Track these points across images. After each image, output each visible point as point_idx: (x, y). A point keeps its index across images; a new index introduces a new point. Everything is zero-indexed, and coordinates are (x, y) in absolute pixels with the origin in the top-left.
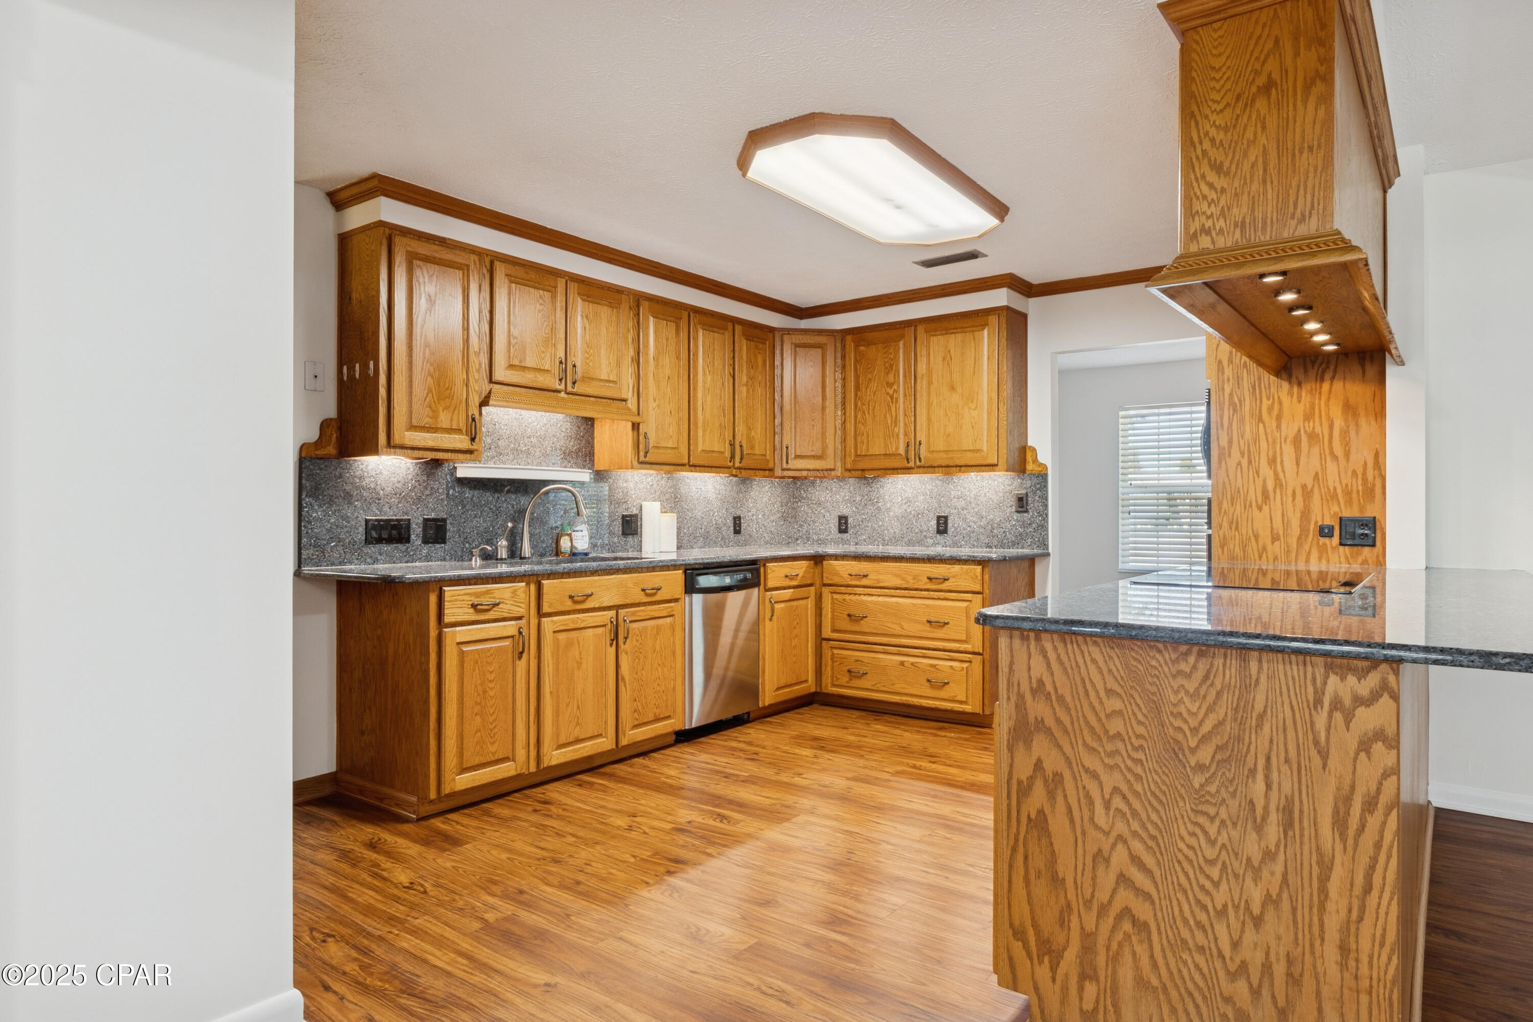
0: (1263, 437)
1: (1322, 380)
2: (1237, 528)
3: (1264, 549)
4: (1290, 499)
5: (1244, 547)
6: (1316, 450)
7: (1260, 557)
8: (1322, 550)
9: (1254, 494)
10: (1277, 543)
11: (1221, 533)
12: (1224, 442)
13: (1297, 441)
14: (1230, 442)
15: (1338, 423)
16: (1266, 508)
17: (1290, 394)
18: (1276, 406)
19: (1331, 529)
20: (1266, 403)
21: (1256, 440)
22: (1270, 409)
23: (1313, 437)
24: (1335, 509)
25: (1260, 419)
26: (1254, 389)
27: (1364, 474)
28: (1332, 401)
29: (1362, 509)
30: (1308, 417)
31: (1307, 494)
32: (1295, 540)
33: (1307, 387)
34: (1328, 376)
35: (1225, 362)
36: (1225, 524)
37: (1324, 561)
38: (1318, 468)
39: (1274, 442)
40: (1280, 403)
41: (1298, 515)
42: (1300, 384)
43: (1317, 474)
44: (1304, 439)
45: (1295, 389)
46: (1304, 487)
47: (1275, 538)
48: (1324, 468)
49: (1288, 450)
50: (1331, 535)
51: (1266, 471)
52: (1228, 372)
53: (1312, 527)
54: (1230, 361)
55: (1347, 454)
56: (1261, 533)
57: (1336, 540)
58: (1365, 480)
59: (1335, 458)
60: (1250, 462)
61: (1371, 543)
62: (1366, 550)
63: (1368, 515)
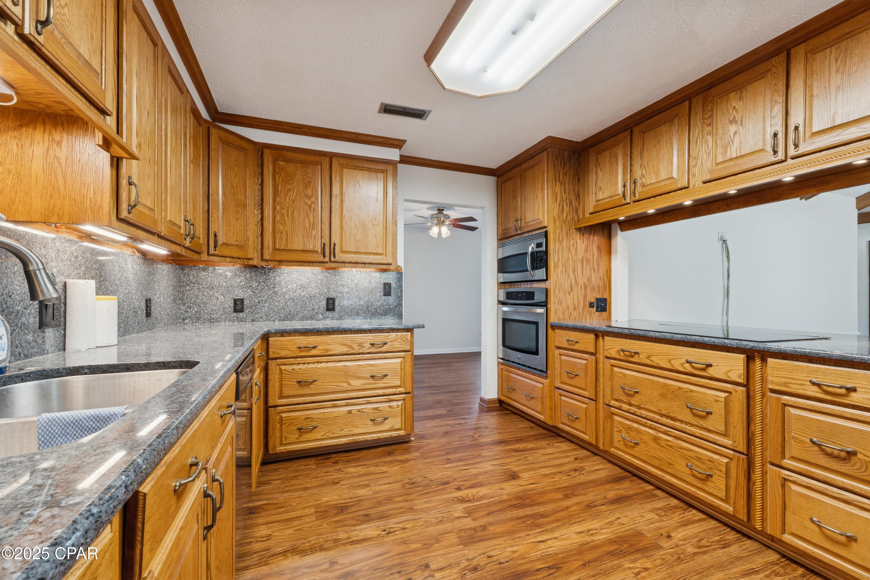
0: (570, 258)
1: (591, 234)
2: (561, 304)
3: (571, 314)
4: (580, 289)
5: (563, 313)
6: (588, 267)
7: (569, 318)
8: (590, 314)
9: (567, 287)
10: (575, 311)
11: (555, 306)
12: (556, 260)
13: (582, 262)
14: (558, 260)
15: (596, 254)
16: (571, 294)
17: (580, 238)
18: (575, 244)
19: (593, 303)
20: (572, 242)
21: (568, 260)
22: (573, 245)
23: (588, 260)
24: (594, 295)
25: (570, 250)
26: (567, 233)
27: (603, 279)
28: (594, 245)
29: (603, 295)
30: (586, 251)
31: (586, 288)
32: (581, 309)
33: (586, 236)
34: (592, 233)
35: (557, 218)
36: (556, 302)
37: (591, 319)
38: (589, 275)
39: (575, 261)
40: (577, 243)
41: (583, 297)
42: (583, 235)
43: (589, 278)
44: (585, 261)
45: (582, 236)
46: (585, 284)
47: (575, 309)
48: (591, 276)
49: (579, 265)
50: (593, 307)
51: (572, 275)
52: (558, 223)
53: (587, 302)
54: (559, 218)
55: (598, 269)
56: (570, 306)
57: (595, 309)
58: (604, 281)
59: (595, 271)
60: (566, 271)
61: (605, 311)
62: (604, 313)
63: (605, 297)
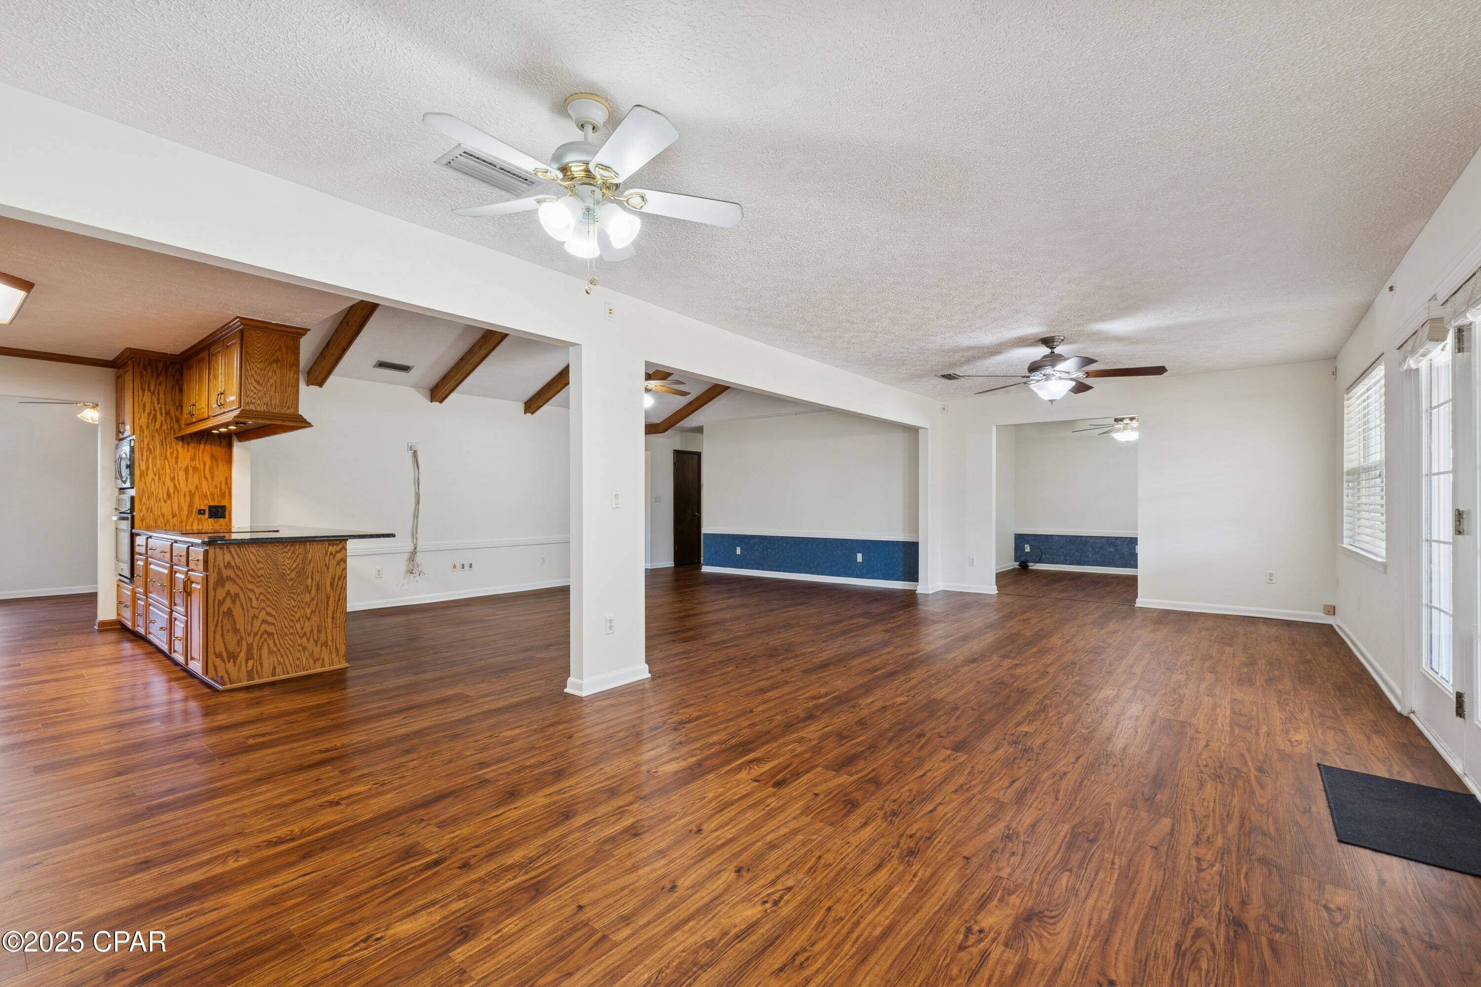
0: (167, 467)
1: (200, 443)
2: (151, 511)
3: (168, 521)
4: (183, 497)
5: (156, 521)
6: (197, 475)
7: (165, 525)
8: (200, 521)
9: (162, 494)
10: (175, 518)
11: (141, 514)
12: (143, 467)
13: (186, 470)
14: (147, 468)
15: (208, 463)
16: (169, 502)
17: (183, 447)
18: (175, 452)
19: (204, 511)
20: (169, 451)
21: (163, 468)
22: (172, 454)
23: (195, 469)
24: (206, 502)
25: (166, 458)
26: (162, 442)
27: (221, 487)
28: (205, 453)
29: (219, 501)
30: (193, 459)
31: (192, 495)
32: (185, 516)
33: (192, 446)
34: (203, 442)
35: (144, 427)
36: (144, 509)
37: (200, 526)
38: (198, 483)
39: (174, 470)
40: (177, 451)
41: (187, 504)
42: (188, 444)
43: (197, 486)
44: (190, 469)
45: (186, 446)
46: (190, 492)
47: (174, 516)
48: (201, 484)
49: (182, 474)
50: (204, 514)
51: (169, 483)
52: (146, 433)
53: (194, 510)
54: (148, 427)
55: (212, 478)
56: (166, 513)
57: (207, 516)
58: (221, 489)
59: (206, 479)
60: (159, 479)
61: (224, 517)
62: (221, 520)
63: (222, 504)
